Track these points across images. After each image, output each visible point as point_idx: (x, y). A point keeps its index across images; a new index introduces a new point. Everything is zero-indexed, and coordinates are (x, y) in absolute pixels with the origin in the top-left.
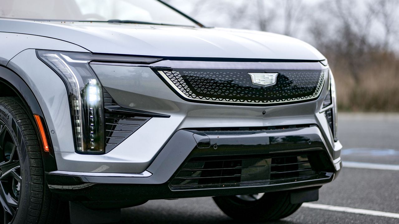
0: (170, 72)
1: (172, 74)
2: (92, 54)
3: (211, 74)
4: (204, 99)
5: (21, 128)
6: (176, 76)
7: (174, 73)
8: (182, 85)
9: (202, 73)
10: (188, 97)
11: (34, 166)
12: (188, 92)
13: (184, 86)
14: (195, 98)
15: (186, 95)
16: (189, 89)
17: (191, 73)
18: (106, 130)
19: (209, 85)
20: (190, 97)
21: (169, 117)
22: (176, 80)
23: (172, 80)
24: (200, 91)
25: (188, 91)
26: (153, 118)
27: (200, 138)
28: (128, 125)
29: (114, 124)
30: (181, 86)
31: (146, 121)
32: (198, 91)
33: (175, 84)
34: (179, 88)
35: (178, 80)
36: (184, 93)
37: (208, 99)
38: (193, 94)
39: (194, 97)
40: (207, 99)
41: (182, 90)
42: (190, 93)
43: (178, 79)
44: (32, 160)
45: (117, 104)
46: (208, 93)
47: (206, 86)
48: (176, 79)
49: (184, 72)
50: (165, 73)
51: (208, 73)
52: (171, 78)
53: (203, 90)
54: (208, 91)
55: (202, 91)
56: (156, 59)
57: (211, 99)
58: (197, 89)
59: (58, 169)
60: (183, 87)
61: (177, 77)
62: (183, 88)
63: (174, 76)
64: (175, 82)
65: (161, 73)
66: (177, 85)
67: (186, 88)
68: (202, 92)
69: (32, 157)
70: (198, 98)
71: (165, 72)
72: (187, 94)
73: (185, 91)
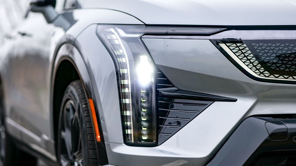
0: (234, 45)
1: (237, 47)
2: (145, 26)
3: (291, 47)
4: (281, 78)
5: (84, 114)
6: (243, 49)
7: (239, 46)
8: (250, 61)
9: (278, 44)
10: (259, 75)
11: (93, 157)
12: (258, 70)
13: (253, 62)
14: (268, 77)
15: (255, 73)
16: (259, 65)
17: (262, 46)
18: (160, 117)
19: (288, 60)
20: (262, 75)
21: (235, 100)
22: (243, 55)
23: (237, 54)
24: (276, 68)
25: (258, 68)
26: (216, 103)
27: (274, 127)
28: (185, 111)
29: (170, 109)
30: (248, 61)
31: (207, 106)
32: (273, 68)
33: (240, 59)
34: (247, 64)
35: (244, 55)
36: (254, 70)
37: (287, 78)
38: (266, 72)
39: (267, 75)
40: (285, 78)
41: (250, 67)
42: (261, 71)
43: (245, 53)
44: (91, 151)
45: (173, 86)
46: (287, 70)
47: (283, 62)
48: (242, 53)
49: (253, 44)
50: (228, 46)
51: (287, 44)
52: (236, 52)
53: (280, 66)
54: (287, 68)
55: (278, 67)
56: (218, 30)
57: (291, 78)
58: (270, 66)
59: (109, 163)
60: (251, 63)
61: (244, 51)
62: (251, 65)
63: (240, 50)
64: (240, 57)
65: (223, 46)
66: (244, 61)
67: (255, 64)
68: (277, 69)
69: (91, 148)
70: (272, 76)
71: (228, 44)
72: (257, 71)
73: (254, 68)
